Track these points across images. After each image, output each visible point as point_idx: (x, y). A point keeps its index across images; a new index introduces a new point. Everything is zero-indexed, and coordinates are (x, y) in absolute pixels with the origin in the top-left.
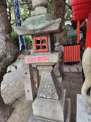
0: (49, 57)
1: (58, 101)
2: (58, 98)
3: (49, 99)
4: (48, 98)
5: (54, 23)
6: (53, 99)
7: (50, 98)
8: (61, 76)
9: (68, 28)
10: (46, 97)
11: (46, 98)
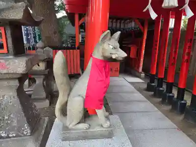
0: (9, 64)
1: (29, 137)
2: (29, 131)
3: (13, 137)
4: (10, 136)
5: (12, 7)
6: (21, 136)
7: (14, 135)
8: (47, 98)
9: (64, 21)
10: (6, 135)
11: (8, 137)
